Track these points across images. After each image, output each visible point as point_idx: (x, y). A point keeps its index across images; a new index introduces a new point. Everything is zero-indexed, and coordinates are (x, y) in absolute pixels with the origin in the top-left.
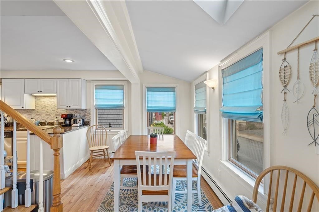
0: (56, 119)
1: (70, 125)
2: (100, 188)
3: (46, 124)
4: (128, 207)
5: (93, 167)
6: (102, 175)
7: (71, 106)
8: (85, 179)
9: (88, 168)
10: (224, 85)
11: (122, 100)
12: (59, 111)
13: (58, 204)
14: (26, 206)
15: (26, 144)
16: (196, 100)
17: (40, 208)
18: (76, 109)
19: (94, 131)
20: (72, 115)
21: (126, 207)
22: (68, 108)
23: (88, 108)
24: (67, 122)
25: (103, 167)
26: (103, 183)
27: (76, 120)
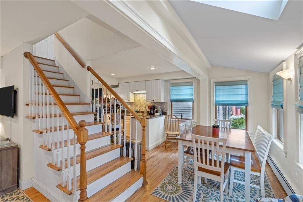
0: (145, 109)
1: (153, 114)
2: (171, 162)
3: (140, 112)
4: (190, 180)
5: (168, 147)
6: (174, 154)
7: (154, 100)
8: (162, 154)
9: (165, 147)
10: (301, 75)
11: (192, 95)
12: (147, 103)
13: (144, 160)
14: (129, 157)
15: (130, 124)
16: (274, 93)
17: (135, 160)
18: (158, 102)
19: (170, 119)
20: (155, 106)
21: (188, 180)
22: (153, 101)
23: (165, 101)
24: (152, 112)
25: (175, 149)
26: (174, 159)
27: (158, 110)
